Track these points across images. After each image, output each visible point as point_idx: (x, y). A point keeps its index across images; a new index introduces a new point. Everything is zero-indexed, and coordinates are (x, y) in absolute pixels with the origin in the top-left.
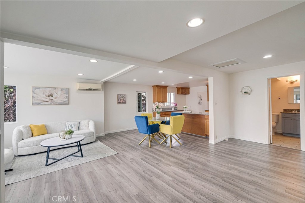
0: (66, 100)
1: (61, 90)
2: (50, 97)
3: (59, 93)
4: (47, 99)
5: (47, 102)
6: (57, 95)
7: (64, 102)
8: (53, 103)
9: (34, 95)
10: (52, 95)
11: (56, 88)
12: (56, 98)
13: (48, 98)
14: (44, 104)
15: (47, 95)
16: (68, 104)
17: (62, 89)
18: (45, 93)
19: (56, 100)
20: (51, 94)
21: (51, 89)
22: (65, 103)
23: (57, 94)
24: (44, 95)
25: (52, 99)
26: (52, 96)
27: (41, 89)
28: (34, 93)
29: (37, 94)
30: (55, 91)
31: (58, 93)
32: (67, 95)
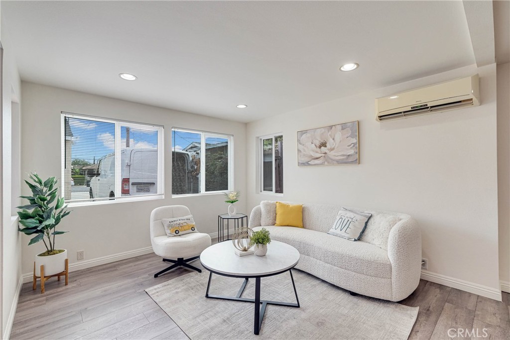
0: (352, 152)
1: (342, 129)
2: (322, 148)
3: (338, 136)
4: (317, 152)
5: (317, 158)
6: (335, 141)
7: (347, 158)
8: (327, 160)
9: (301, 147)
10: (326, 143)
11: (331, 127)
12: (332, 149)
13: (318, 150)
14: (313, 163)
15: (318, 144)
16: (358, 161)
17: (344, 126)
18: (314, 141)
19: (332, 153)
20: (323, 141)
21: (323, 130)
22: (351, 159)
23: (333, 139)
24: (313, 145)
25: (325, 153)
26: (324, 145)
27: (308, 135)
28: (300, 144)
29: (303, 145)
30: (330, 133)
31: (335, 139)
32: (355, 140)
